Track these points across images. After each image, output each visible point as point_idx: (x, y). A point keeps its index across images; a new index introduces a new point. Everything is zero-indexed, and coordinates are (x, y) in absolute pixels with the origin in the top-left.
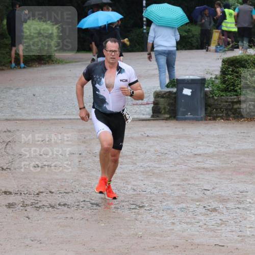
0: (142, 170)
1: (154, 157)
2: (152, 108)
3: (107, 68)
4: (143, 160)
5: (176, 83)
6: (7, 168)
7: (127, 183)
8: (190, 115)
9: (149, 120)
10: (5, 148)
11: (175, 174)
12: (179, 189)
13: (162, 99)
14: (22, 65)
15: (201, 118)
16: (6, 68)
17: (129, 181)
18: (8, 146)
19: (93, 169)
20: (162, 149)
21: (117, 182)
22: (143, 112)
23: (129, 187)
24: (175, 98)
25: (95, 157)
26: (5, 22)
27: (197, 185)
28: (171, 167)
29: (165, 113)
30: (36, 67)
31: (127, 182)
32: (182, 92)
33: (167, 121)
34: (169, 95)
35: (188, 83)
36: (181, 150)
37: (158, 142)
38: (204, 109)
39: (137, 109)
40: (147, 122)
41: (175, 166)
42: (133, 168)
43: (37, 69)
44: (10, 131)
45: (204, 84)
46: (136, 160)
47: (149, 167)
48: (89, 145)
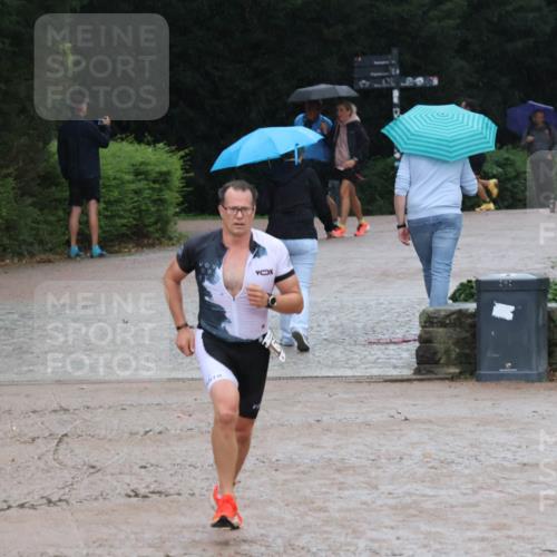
0: (392, 502)
1: (421, 471)
2: (417, 351)
3: (227, 245)
4: (393, 479)
5: (474, 291)
6: (60, 500)
7: (357, 533)
8: (512, 367)
9: (408, 380)
10: (56, 450)
11: (475, 512)
12: (484, 550)
13: (441, 330)
14: (96, 249)
15: (539, 374)
16: (58, 257)
17: (361, 529)
18: (63, 446)
19: (271, 501)
20: (441, 450)
21: (330, 533)
22: (394, 361)
23: (362, 544)
24: (473, 326)
25: (276, 470)
26: (54, 146)
27: (529, 540)
28: (465, 494)
29: (448, 364)
30: (129, 253)
31: (354, 531)
32: (491, 310)
33: (453, 384)
34: (458, 319)
35: (507, 291)
36: (488, 454)
37: (431, 433)
38: (544, 354)
39: (379, 353)
40: (405, 385)
41: (475, 492)
42: (368, 499)
43: (133, 257)
44: (66, 410)
45: (545, 292)
46: (376, 477)
47: (410, 494)
48: (262, 441)
